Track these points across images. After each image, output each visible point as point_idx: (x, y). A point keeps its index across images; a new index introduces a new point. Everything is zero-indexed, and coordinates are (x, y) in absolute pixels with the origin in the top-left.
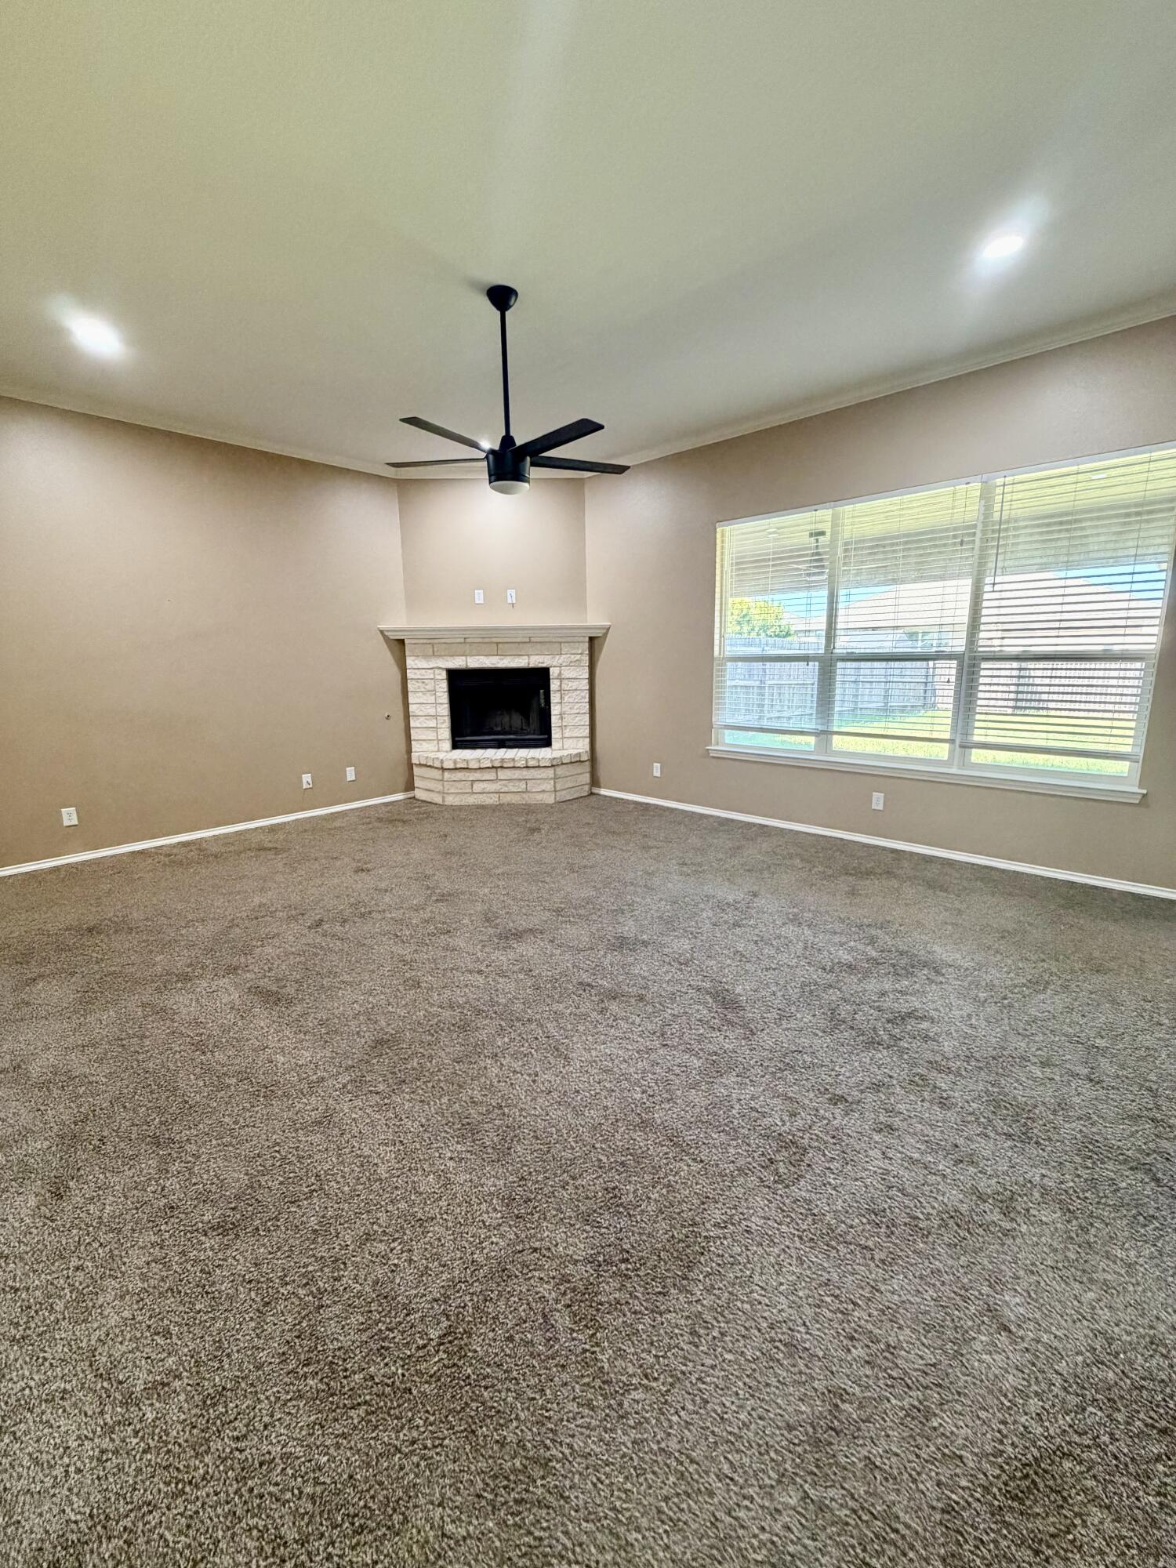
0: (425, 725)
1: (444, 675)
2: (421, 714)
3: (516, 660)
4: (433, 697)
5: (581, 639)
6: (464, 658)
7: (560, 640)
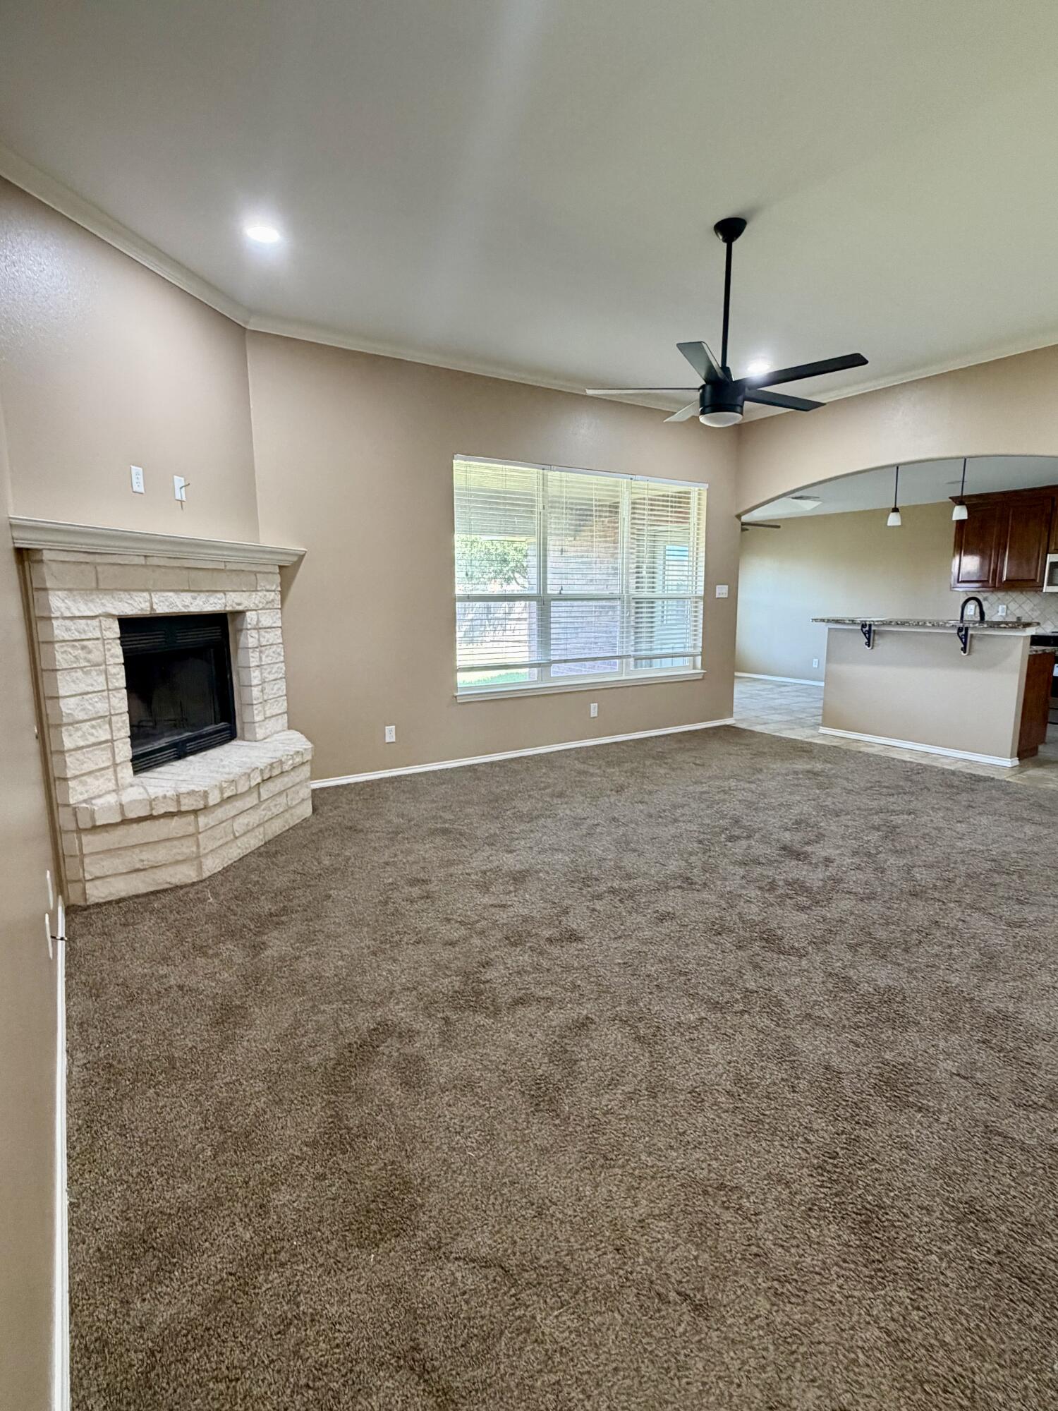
0: (92, 740)
1: (115, 630)
2: (82, 716)
3: (212, 600)
4: (102, 678)
5: (270, 569)
6: (146, 595)
7: (254, 568)
